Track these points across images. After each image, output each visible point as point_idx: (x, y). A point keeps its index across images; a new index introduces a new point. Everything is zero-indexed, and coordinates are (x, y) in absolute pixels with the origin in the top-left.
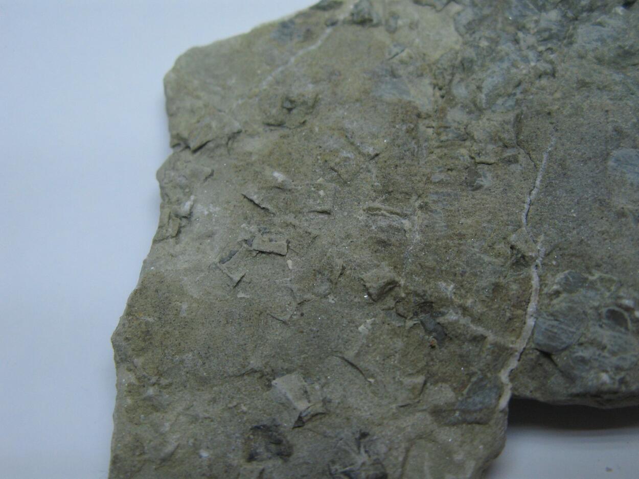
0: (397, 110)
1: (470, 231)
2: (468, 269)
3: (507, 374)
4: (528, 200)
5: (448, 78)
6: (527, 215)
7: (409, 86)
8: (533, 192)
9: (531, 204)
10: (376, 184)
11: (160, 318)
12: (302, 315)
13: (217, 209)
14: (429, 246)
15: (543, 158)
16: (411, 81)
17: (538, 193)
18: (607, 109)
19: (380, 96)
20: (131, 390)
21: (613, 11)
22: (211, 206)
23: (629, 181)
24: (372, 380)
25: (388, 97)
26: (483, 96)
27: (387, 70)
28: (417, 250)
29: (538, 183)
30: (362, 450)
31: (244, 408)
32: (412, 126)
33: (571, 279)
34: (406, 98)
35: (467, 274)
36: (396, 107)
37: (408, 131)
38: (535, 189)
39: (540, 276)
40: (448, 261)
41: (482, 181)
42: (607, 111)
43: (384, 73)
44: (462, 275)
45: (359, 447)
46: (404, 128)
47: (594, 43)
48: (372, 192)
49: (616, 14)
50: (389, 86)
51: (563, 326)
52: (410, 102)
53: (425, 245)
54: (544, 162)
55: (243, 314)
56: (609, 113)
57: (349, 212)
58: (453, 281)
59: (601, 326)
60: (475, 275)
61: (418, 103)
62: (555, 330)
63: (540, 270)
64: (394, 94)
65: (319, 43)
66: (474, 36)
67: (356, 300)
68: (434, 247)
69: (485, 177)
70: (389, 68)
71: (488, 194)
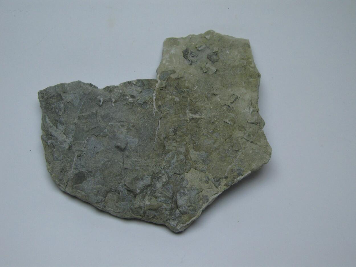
0: (200, 149)
1: (173, 116)
2: (172, 106)
3: (158, 82)
4: (159, 127)
5: (187, 161)
6: (159, 123)
7: (198, 157)
8: (158, 129)
9: (158, 126)
10: (201, 125)
11: (249, 80)
12: (213, 88)
13: (243, 111)
14: (183, 110)
15: (157, 140)
16: (198, 159)
17: (157, 129)
18: (140, 157)
19: (206, 153)
20: (250, 63)
21: (140, 190)
22: (245, 112)
23: (132, 136)
24: (191, 75)
25: (203, 152)
26: (176, 156)
27: (205, 162)
28: (186, 108)
29: (157, 132)
30: (190, 60)
31: (221, 64)
32: (195, 144)
33: (145, 107)
34: (198, 153)
35: (172, 104)
36: (200, 150)
37: (195, 143)
38: (157, 130)
39: (153, 107)
40: (178, 107)
41: (172, 130)
42: (139, 156)
43: (206, 161)
44: (174, 104)
45: (191, 61)
46: (197, 143)
47: (145, 178)
48: (202, 122)
49: (139, 190)
50: (204, 156)
51: (146, 94)
52: (197, 152)
53: (185, 110)
54: (156, 138)
55: (228, 86)
56: (138, 156)
57: (207, 116)
58: (176, 102)
59: (137, 95)
60: (170, 105)
61: (194, 152)
62: (148, 93)
63: (153, 108)
64: (202, 154)
65: (228, 169)
66: (181, 177)
67: (200, 93)
68: (182, 110)
69: (172, 132)
70: (205, 163)
71: (170, 127)
